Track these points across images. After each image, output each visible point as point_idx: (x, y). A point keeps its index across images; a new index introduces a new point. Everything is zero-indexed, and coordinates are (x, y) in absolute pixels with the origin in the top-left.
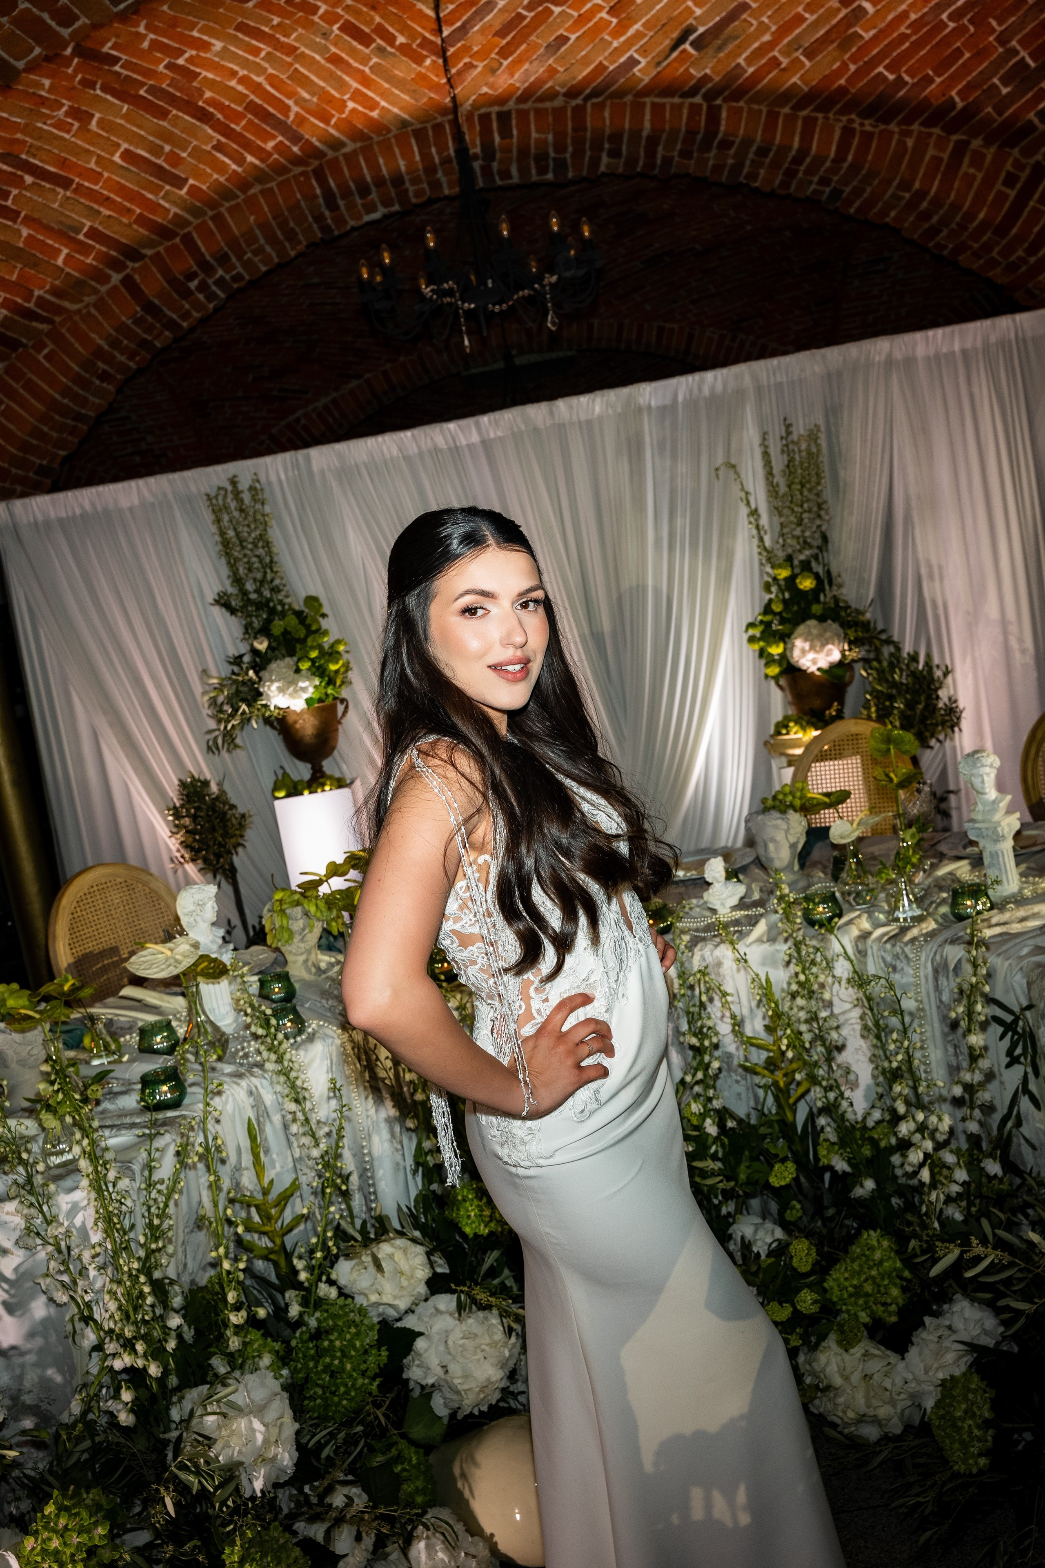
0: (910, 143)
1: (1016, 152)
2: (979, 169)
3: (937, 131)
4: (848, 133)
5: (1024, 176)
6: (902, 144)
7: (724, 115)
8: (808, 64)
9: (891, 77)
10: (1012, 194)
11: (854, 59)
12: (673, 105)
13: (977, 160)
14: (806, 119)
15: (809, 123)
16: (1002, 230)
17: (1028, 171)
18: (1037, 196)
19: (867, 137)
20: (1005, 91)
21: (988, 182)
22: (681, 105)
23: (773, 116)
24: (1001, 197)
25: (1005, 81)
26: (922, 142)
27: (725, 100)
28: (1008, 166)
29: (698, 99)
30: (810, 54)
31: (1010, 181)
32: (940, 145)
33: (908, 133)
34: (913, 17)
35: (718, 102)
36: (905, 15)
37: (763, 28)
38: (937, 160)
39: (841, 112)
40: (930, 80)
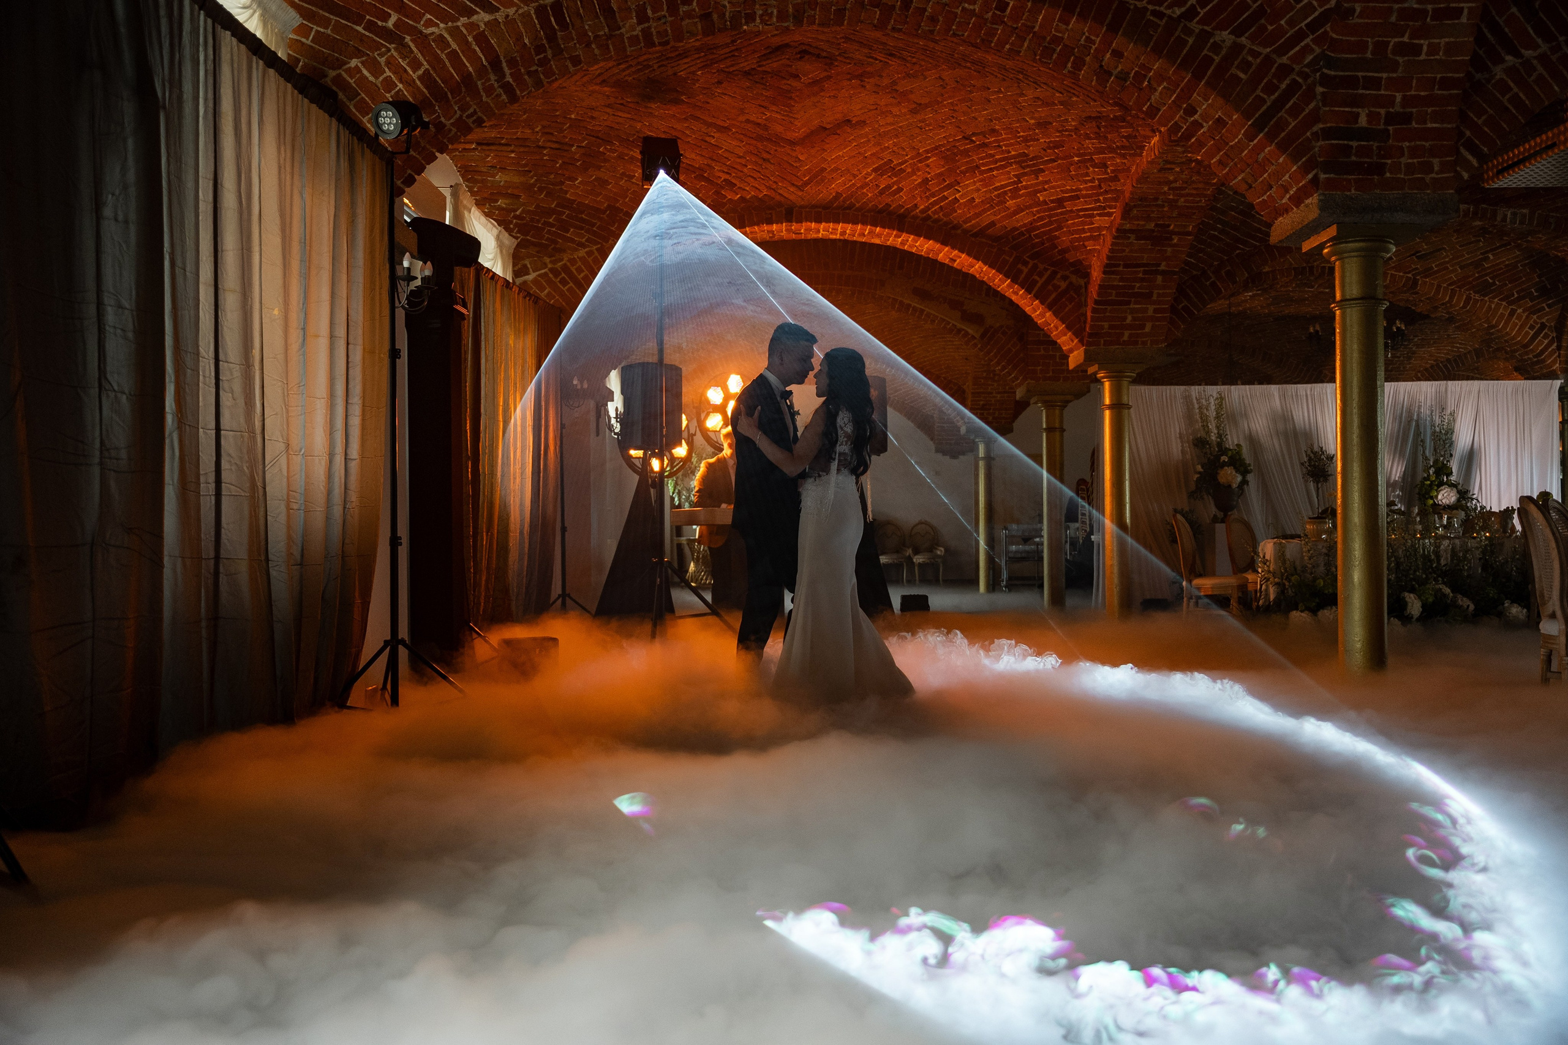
0: (1493, 306)
1: (1535, 317)
2: (1520, 321)
3: (1504, 303)
4: (1468, 299)
5: (1537, 327)
6: (1490, 307)
7: (1420, 283)
8: (1460, 271)
9: (1491, 281)
10: (1532, 333)
11: (1478, 273)
12: (1399, 276)
13: (1519, 317)
14: (1452, 289)
15: (1453, 292)
16: (1526, 346)
17: (1539, 325)
18: (1542, 335)
19: (1476, 301)
20: (1535, 294)
21: (1522, 327)
22: (1403, 277)
23: (1439, 286)
24: (1527, 333)
25: (1536, 292)
26: (1498, 306)
27: (1421, 277)
28: (1532, 322)
29: (1410, 275)
30: (1462, 268)
31: (1532, 327)
32: (1505, 308)
33: (1493, 302)
34: (1507, 263)
35: (1418, 277)
36: (1504, 261)
37: (1447, 256)
38: (1502, 315)
39: (1467, 290)
40: (1506, 285)
